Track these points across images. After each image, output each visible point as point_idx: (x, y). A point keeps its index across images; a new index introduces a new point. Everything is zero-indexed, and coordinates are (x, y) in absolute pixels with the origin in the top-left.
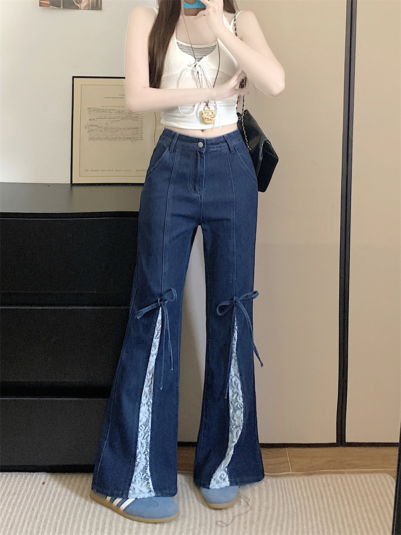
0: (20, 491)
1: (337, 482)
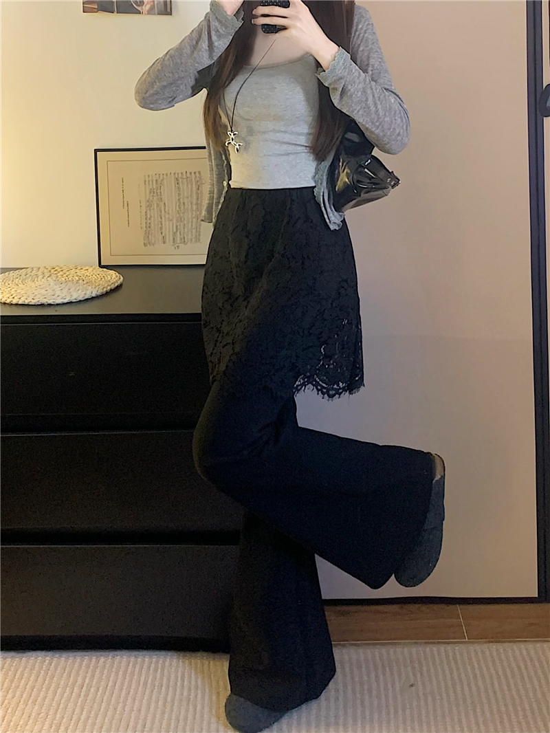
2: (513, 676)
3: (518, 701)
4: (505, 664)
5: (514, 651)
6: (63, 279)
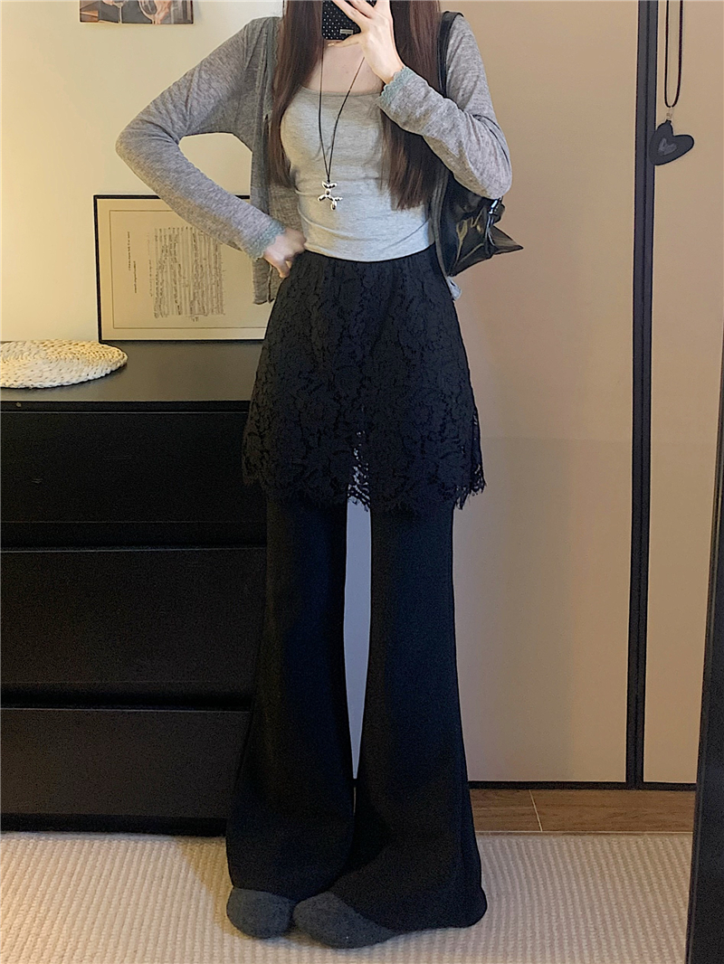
1: (629, 848)
2: (593, 874)
3: (596, 904)
5: (594, 845)
6: (54, 357)
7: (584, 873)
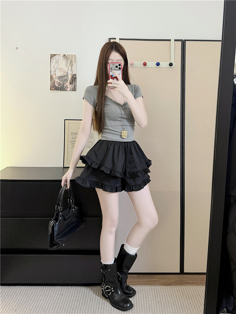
0: (48, 294)
1: (183, 289)
2: (174, 296)
3: (175, 303)
4: (172, 292)
5: (174, 288)
7: (171, 295)
